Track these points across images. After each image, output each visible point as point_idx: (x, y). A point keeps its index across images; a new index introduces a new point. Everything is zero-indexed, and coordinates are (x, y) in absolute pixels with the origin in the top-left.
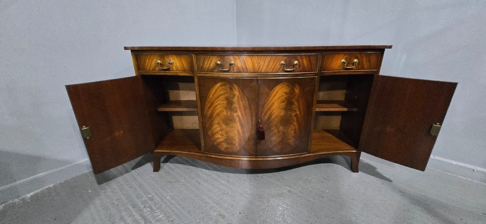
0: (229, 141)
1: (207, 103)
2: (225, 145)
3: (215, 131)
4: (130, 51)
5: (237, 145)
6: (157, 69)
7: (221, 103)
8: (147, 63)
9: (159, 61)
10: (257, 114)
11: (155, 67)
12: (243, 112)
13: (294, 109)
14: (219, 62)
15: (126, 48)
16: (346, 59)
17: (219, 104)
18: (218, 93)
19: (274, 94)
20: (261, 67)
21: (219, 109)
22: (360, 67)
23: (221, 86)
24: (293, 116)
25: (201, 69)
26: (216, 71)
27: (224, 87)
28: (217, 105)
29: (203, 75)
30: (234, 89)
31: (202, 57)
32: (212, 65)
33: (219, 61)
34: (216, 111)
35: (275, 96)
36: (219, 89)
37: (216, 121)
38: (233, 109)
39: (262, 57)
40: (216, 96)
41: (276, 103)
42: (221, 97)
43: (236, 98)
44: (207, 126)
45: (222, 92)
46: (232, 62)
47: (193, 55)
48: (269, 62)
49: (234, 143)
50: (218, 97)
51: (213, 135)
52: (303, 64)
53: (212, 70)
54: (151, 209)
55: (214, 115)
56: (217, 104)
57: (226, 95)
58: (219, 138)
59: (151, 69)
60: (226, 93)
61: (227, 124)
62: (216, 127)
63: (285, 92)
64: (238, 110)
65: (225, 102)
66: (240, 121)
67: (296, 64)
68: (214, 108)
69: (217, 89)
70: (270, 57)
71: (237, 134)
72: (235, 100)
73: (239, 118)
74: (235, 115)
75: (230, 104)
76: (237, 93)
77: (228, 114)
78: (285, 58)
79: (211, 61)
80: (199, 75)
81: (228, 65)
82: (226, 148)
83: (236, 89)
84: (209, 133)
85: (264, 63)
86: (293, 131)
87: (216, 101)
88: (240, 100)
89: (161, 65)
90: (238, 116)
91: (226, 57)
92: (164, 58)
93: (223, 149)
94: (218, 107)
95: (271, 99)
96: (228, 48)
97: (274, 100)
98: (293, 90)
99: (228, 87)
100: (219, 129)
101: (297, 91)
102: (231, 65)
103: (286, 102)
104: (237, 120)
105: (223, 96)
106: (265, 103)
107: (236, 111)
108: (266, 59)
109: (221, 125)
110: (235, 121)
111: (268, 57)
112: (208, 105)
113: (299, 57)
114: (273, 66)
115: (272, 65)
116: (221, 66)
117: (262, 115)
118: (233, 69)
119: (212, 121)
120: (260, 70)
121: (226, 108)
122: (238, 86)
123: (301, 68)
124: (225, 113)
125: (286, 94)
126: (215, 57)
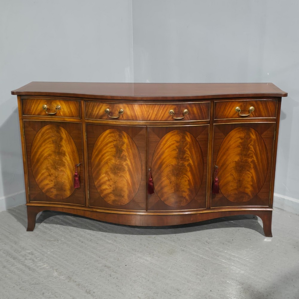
0: (117, 192)
1: (94, 151)
2: (112, 197)
3: (102, 181)
4: (16, 96)
5: (126, 197)
6: (43, 113)
7: (110, 150)
8: (32, 108)
9: (46, 106)
10: (147, 163)
11: (41, 112)
12: (133, 161)
13: (187, 158)
14: (108, 110)
15: (13, 93)
16: (241, 107)
17: (108, 152)
18: (106, 141)
19: (164, 142)
20: (150, 115)
21: (107, 157)
22: (257, 114)
23: (110, 133)
24: (186, 165)
25: (90, 116)
26: (104, 118)
27: (113, 134)
28: (105, 153)
29: (92, 121)
30: (123, 137)
31: (92, 104)
32: (102, 111)
33: (108, 108)
34: (104, 158)
35: (165, 144)
36: (107, 137)
37: (104, 170)
38: (122, 158)
39: (151, 106)
40: (104, 143)
41: (166, 151)
42: (109, 145)
43: (125, 146)
44: (94, 175)
45: (110, 140)
46: (122, 110)
47: (82, 102)
48: (158, 110)
49: (123, 195)
50: (107, 144)
51: (100, 186)
52: (193, 112)
53: (101, 117)
54: (33, 260)
55: (102, 163)
56: (105, 151)
57: (115, 143)
58: (107, 189)
59: (37, 113)
60: (115, 141)
61: (115, 173)
62: (104, 177)
63: (175, 141)
64: (127, 159)
65: (114, 150)
66: (129, 170)
67: (185, 113)
68: (102, 156)
69: (106, 136)
70: (159, 105)
71: (126, 184)
72: (125, 147)
73: (128, 167)
74: (124, 163)
75: (118, 151)
76: (126, 140)
77: (117, 163)
78: (174, 107)
79: (100, 109)
80: (87, 121)
81: (117, 113)
82: (114, 201)
83: (125, 137)
84: (96, 183)
85: (153, 111)
86: (187, 183)
87: (105, 148)
88: (129, 147)
89: (48, 110)
90: (127, 164)
91: (116, 105)
92: (51, 103)
93: (110, 202)
94: (106, 155)
95: (161, 147)
96: (117, 97)
97: (165, 148)
98: (184, 138)
99: (116, 134)
100: (106, 178)
101: (188, 139)
102: (120, 112)
103: (177, 150)
104: (126, 169)
105: (112, 144)
106: (155, 151)
107: (125, 160)
108: (155, 107)
109: (108, 174)
110: (124, 170)
111: (157, 106)
112: (95, 153)
113: (188, 106)
114: (162, 115)
115: (161, 113)
116: (111, 113)
117: (153, 164)
118: (123, 117)
119: (100, 169)
120: (149, 118)
121: (114, 156)
122: (127, 133)
123: (191, 117)
124: (113, 161)
125: (177, 142)
126: (105, 105)
